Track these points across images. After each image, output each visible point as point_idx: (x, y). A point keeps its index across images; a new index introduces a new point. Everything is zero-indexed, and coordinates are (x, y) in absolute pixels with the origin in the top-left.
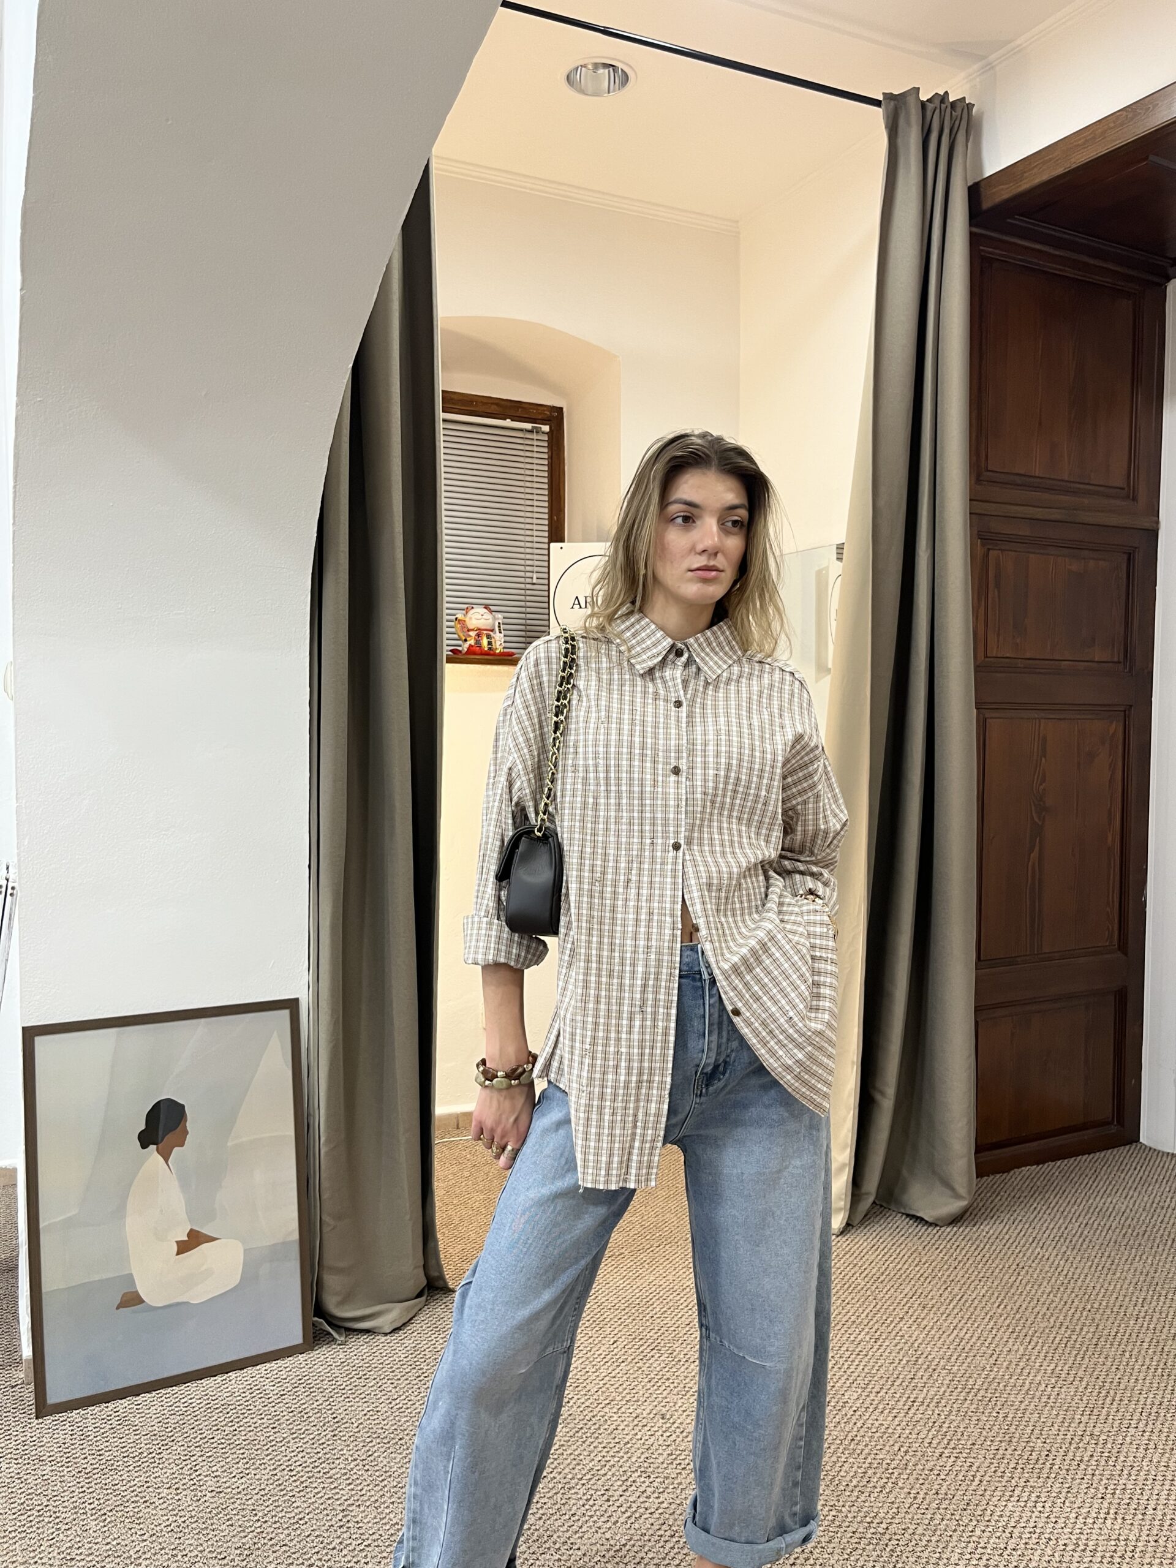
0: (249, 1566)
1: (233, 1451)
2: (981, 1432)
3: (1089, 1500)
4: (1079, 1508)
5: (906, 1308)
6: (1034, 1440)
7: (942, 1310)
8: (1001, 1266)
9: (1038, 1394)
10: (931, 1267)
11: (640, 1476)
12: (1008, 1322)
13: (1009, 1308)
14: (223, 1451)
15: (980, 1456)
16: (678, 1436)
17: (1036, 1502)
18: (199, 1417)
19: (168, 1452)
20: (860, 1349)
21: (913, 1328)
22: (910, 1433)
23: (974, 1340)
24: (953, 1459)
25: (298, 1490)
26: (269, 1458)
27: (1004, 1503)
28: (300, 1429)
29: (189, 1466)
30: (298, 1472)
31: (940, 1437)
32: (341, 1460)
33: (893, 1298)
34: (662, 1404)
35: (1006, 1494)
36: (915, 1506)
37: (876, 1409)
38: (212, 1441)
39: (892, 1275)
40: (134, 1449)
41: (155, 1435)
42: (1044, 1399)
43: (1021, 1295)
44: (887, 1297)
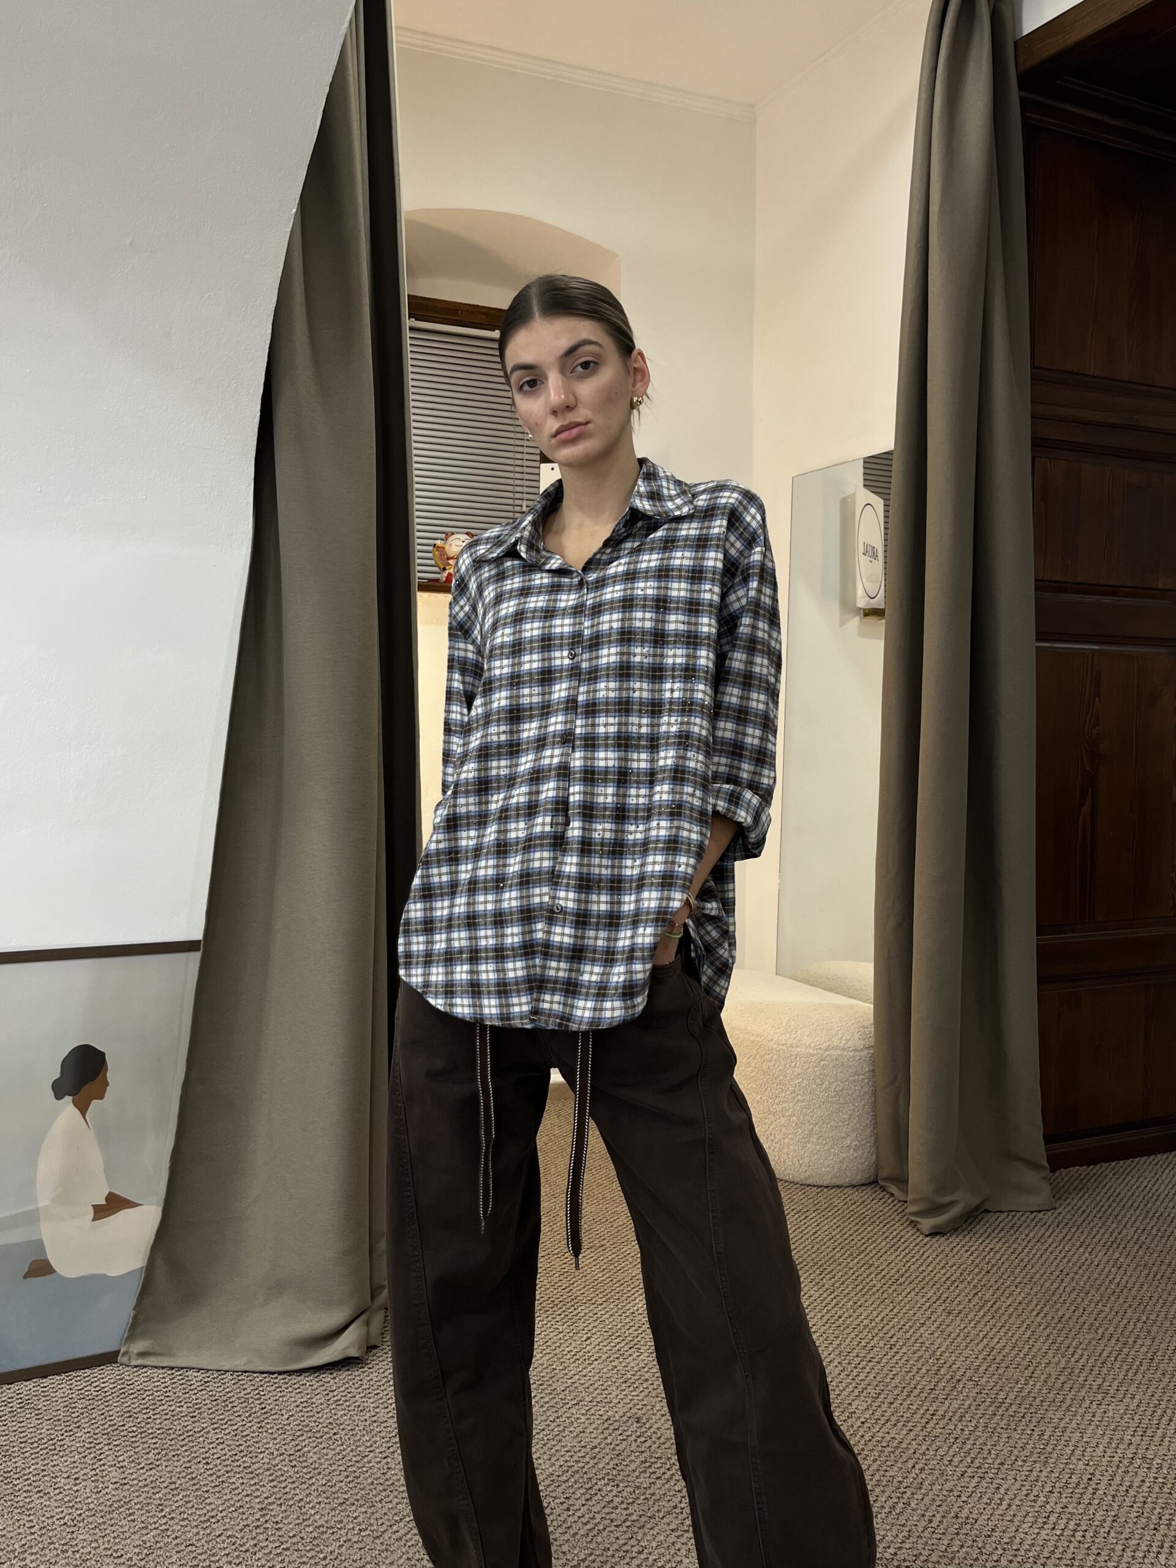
0: (148, 1566)
1: (144, 1440)
2: (1011, 1451)
3: (1139, 1532)
4: (1127, 1539)
5: (929, 1312)
6: (1075, 1462)
7: (969, 1317)
8: (1042, 1272)
9: (1081, 1411)
10: (960, 1271)
11: (605, 1485)
12: (1048, 1331)
13: (1049, 1317)
14: (134, 1439)
15: (1009, 1477)
16: (655, 1443)
17: (1075, 1531)
18: (111, 1402)
19: (72, 1438)
20: (872, 1355)
21: (936, 1335)
22: (928, 1449)
23: (1006, 1350)
24: (976, 1479)
25: (213, 1485)
26: (184, 1448)
27: (1037, 1531)
28: (223, 1419)
29: (92, 1456)
30: (216, 1465)
31: (962, 1455)
32: (265, 1454)
33: (913, 1302)
34: (638, 1407)
35: (1039, 1520)
36: (929, 1529)
37: (888, 1420)
38: (122, 1428)
39: (913, 1277)
40: (33, 1435)
41: (59, 1420)
42: (1088, 1417)
43: (1065, 1303)
44: (906, 1300)
